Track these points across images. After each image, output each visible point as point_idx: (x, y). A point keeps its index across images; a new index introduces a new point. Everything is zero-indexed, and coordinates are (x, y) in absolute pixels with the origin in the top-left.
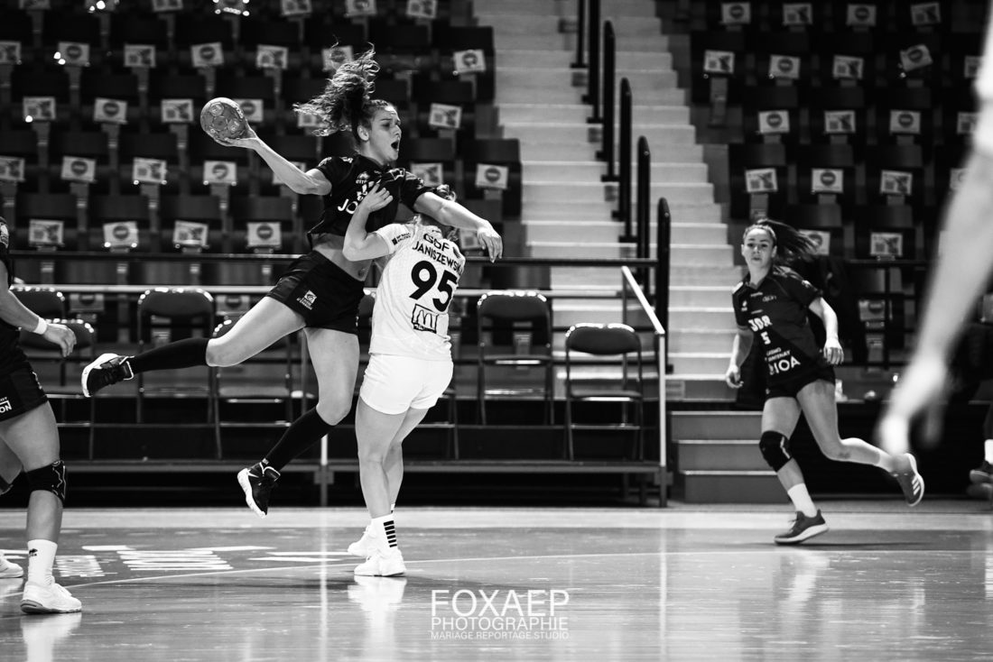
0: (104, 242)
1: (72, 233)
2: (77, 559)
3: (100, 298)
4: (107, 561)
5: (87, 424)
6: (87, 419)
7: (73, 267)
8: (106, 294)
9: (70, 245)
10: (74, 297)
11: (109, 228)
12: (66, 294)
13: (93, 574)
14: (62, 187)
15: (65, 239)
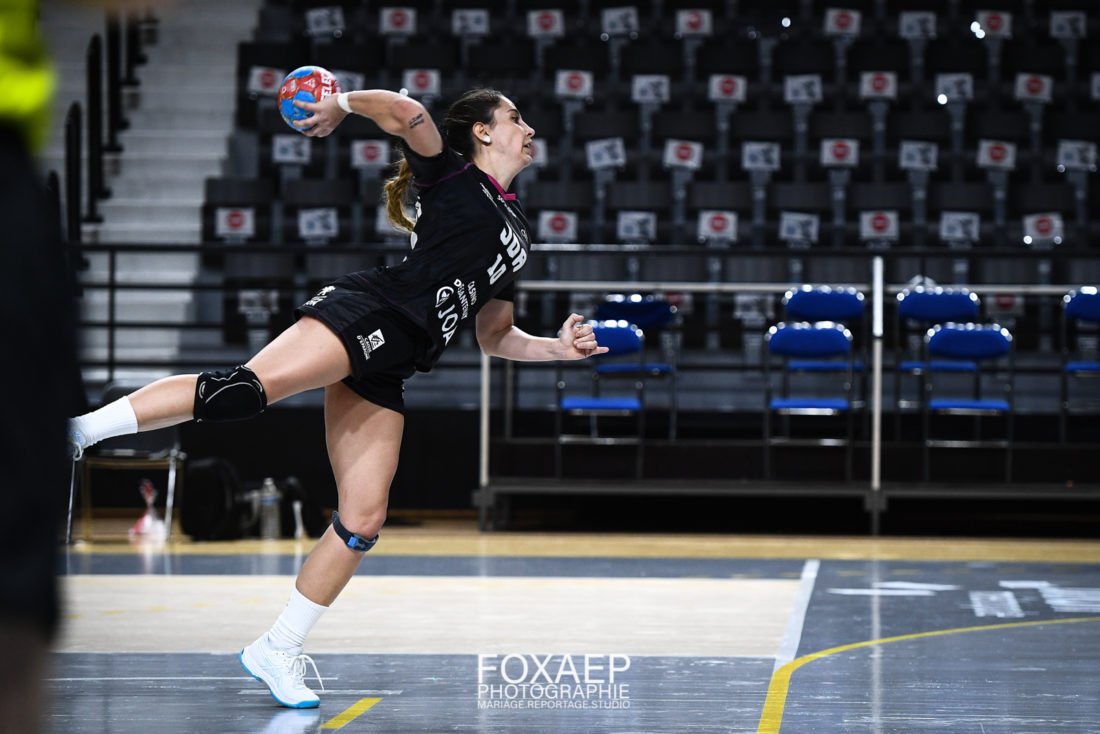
0: (1024, 236)
1: (988, 227)
2: (994, 597)
3: (1019, 301)
4: (1027, 599)
5: (1004, 444)
6: (1003, 437)
7: (989, 267)
8: (1027, 296)
9: (986, 240)
10: (990, 300)
11: (1030, 222)
12: (980, 296)
13: (1010, 614)
14: (977, 175)
15: (981, 234)
